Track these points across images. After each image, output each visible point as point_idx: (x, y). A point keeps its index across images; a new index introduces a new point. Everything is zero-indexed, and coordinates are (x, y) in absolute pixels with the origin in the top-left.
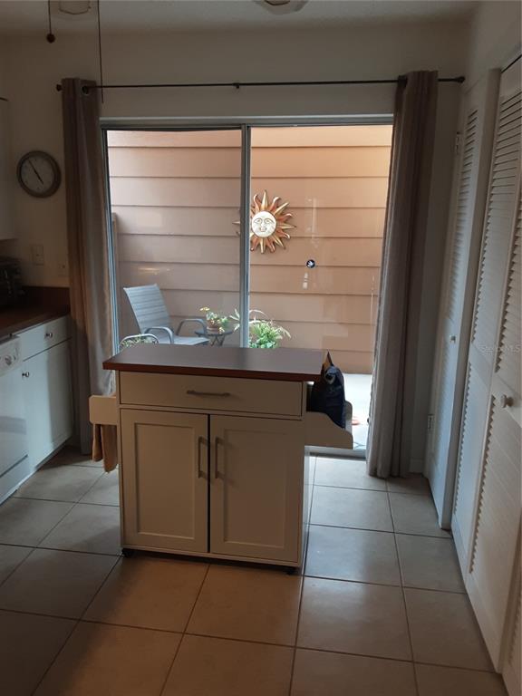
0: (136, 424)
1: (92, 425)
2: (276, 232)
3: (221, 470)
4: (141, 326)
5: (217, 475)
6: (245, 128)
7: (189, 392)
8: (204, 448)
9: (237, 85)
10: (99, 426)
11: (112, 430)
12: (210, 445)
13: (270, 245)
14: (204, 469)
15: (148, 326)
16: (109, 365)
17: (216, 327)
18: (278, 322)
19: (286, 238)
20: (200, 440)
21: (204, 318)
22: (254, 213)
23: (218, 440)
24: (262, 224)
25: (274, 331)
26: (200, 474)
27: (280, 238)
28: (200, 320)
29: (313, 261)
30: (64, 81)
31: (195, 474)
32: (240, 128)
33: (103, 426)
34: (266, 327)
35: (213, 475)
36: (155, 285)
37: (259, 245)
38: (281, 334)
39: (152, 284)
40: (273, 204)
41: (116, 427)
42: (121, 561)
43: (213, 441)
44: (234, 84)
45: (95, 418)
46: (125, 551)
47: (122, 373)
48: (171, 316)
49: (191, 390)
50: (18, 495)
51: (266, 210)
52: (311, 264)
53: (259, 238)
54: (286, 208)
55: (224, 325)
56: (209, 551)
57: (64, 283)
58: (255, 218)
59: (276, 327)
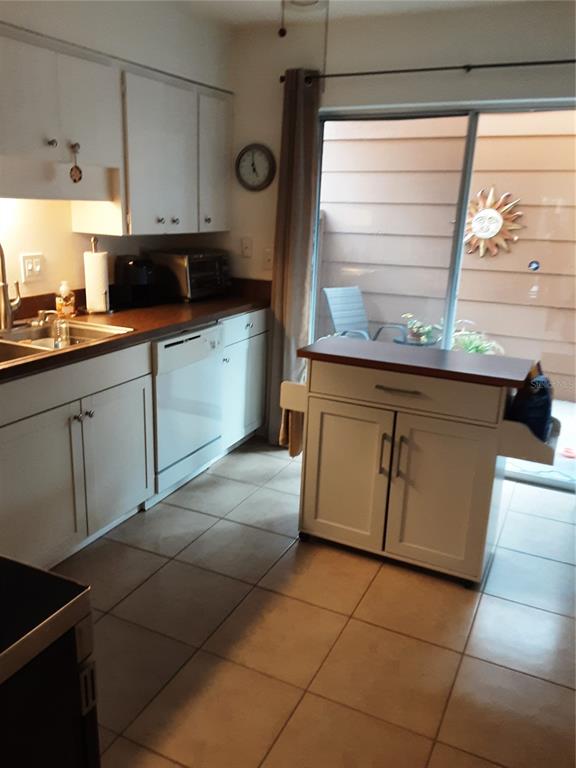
0: (322, 414)
1: (281, 409)
2: (501, 233)
3: (403, 469)
4: (337, 329)
5: (399, 474)
6: (473, 114)
7: (378, 387)
8: (388, 445)
9: (468, 68)
10: (288, 411)
11: (299, 417)
12: (394, 442)
13: (493, 248)
14: (386, 466)
15: (346, 329)
16: (302, 353)
17: (417, 335)
18: (492, 336)
19: (512, 240)
20: (385, 437)
21: (405, 326)
22: (477, 211)
23: (402, 439)
24: (484, 223)
25: (484, 345)
26: (381, 471)
27: (506, 240)
28: (401, 327)
29: (537, 263)
30: (288, 72)
31: (376, 470)
32: (466, 115)
33: (292, 411)
34: (477, 340)
35: (394, 474)
36: (356, 287)
37: (478, 247)
38: (493, 349)
39: (354, 285)
40: (501, 201)
41: (303, 414)
42: (296, 545)
43: (397, 439)
44: (464, 67)
45: (285, 404)
46: (302, 535)
47: (314, 362)
48: (370, 322)
49: (381, 384)
50: (209, 472)
51: (492, 206)
52: (534, 266)
53: (479, 240)
54: (516, 206)
55: (427, 334)
56: (383, 549)
57: (267, 276)
58: (477, 216)
59: (488, 340)
